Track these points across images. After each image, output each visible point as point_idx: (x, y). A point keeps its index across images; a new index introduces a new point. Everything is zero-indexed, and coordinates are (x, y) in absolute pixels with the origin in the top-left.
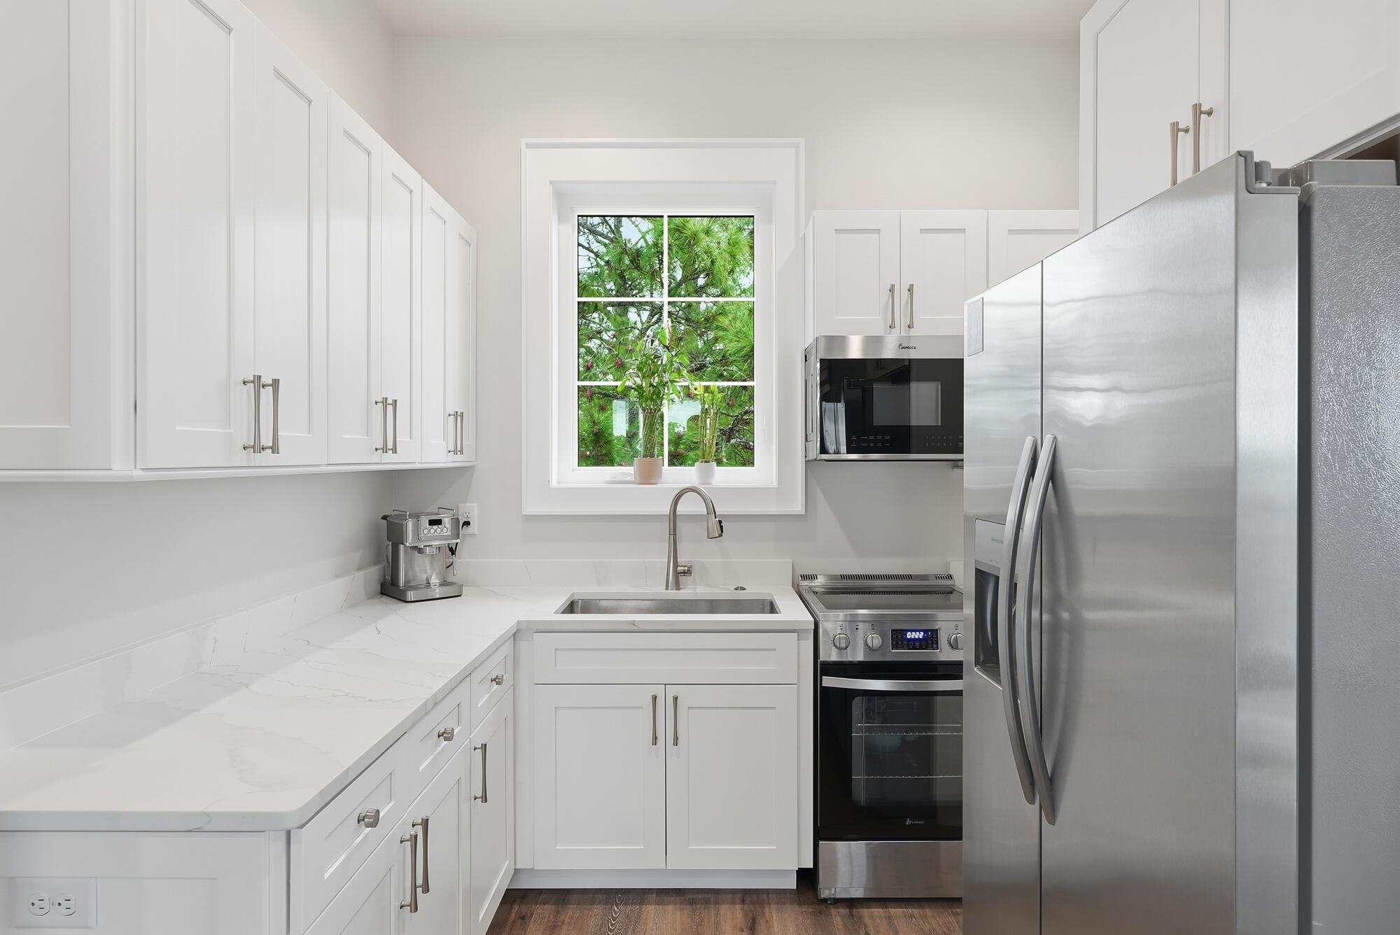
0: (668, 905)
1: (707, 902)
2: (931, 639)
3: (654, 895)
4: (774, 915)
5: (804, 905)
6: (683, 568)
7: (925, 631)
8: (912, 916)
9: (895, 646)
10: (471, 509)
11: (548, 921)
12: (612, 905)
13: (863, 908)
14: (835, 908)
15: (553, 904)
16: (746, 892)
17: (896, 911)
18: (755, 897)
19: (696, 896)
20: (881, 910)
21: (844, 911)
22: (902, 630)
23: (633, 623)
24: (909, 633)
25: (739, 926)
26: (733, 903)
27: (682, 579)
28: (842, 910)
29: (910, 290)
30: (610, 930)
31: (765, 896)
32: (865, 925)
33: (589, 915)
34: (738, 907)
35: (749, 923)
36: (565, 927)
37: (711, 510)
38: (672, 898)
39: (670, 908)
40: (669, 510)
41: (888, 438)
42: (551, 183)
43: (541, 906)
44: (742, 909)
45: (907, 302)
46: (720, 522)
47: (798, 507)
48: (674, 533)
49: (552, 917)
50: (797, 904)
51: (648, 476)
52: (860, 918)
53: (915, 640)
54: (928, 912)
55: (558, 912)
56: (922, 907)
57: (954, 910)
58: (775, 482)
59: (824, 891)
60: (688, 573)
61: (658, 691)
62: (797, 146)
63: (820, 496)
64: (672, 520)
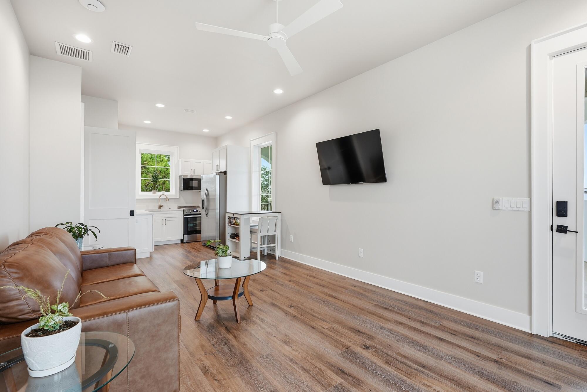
2: (197, 211)
9: (193, 212)
22: (193, 210)
24: (195, 210)
27: (161, 207)
29: (194, 169)
37: (167, 197)
45: (194, 171)
46: (168, 199)
47: (178, 197)
48: (159, 201)
50: (181, 244)
51: (154, 193)
52: (188, 244)
58: (174, 194)
59: (184, 241)
60: (162, 206)
61: (163, 219)
62: (178, 147)
63: (181, 196)
64: (159, 199)
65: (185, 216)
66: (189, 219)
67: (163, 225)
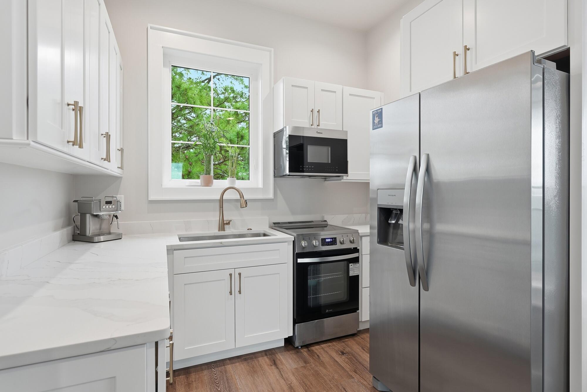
0: (236, 363)
1: (252, 358)
2: (334, 241)
3: (228, 361)
4: (281, 357)
5: (290, 351)
6: (226, 222)
7: (332, 238)
8: (330, 346)
9: (323, 245)
10: (121, 197)
11: (184, 383)
12: (211, 369)
13: (311, 347)
14: (302, 349)
15: (183, 375)
16: (266, 351)
17: (323, 346)
18: (270, 352)
19: (246, 357)
20: (318, 346)
21: (305, 350)
22: (325, 239)
23: (221, 243)
24: (327, 239)
25: (269, 364)
26: (262, 356)
27: (226, 226)
28: (304, 349)
29: (318, 112)
30: (215, 379)
31: (274, 351)
32: (316, 353)
33: (203, 375)
34: (265, 357)
35: (273, 362)
36: (194, 383)
37: (242, 196)
38: (237, 360)
39: (237, 364)
40: (220, 197)
41: (313, 167)
42: (162, 47)
43: (178, 377)
44: (268, 358)
45: (317, 116)
46: (246, 201)
47: (271, 196)
48: (221, 207)
49: (185, 380)
50: (288, 351)
51: (208, 183)
52: (313, 350)
53: (329, 242)
54: (334, 343)
55: (187, 378)
56: (331, 342)
57: (342, 341)
58: (260, 185)
59: (297, 344)
60: (228, 223)
61: (232, 271)
62: (270, 51)
63: (278, 192)
64: (221, 201)
65: (300, 261)
66: (310, 268)
67: (231, 293)
